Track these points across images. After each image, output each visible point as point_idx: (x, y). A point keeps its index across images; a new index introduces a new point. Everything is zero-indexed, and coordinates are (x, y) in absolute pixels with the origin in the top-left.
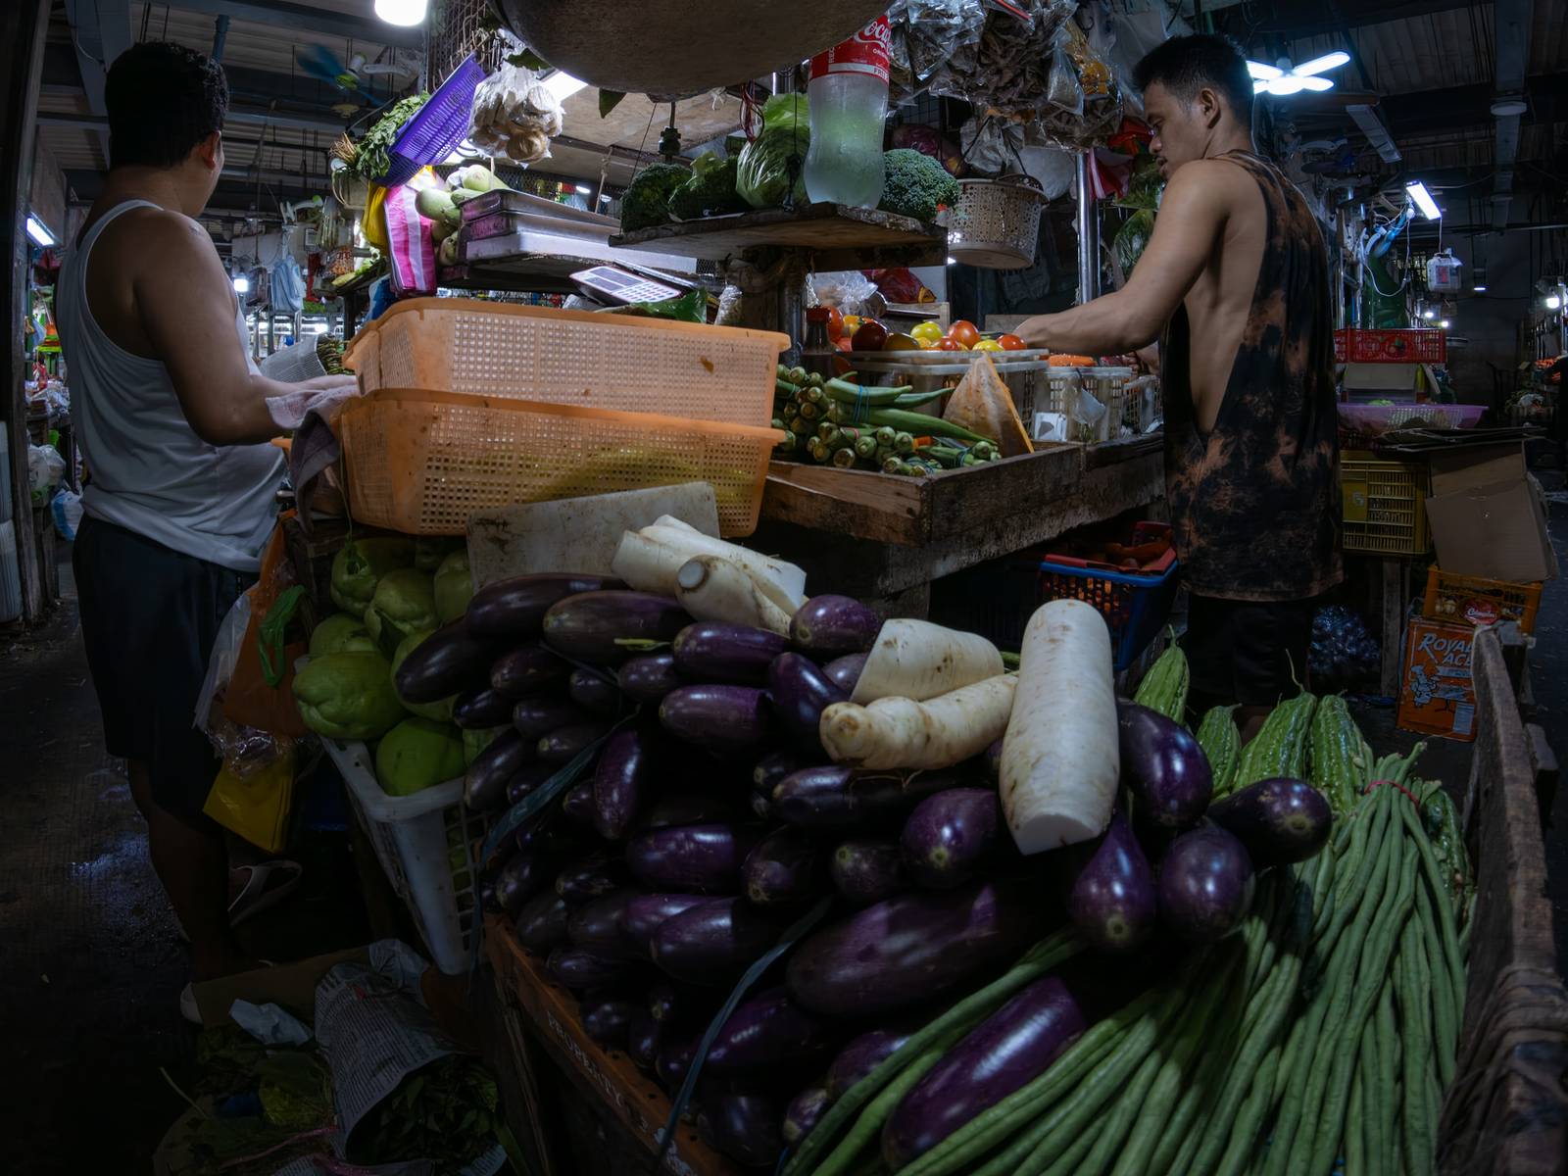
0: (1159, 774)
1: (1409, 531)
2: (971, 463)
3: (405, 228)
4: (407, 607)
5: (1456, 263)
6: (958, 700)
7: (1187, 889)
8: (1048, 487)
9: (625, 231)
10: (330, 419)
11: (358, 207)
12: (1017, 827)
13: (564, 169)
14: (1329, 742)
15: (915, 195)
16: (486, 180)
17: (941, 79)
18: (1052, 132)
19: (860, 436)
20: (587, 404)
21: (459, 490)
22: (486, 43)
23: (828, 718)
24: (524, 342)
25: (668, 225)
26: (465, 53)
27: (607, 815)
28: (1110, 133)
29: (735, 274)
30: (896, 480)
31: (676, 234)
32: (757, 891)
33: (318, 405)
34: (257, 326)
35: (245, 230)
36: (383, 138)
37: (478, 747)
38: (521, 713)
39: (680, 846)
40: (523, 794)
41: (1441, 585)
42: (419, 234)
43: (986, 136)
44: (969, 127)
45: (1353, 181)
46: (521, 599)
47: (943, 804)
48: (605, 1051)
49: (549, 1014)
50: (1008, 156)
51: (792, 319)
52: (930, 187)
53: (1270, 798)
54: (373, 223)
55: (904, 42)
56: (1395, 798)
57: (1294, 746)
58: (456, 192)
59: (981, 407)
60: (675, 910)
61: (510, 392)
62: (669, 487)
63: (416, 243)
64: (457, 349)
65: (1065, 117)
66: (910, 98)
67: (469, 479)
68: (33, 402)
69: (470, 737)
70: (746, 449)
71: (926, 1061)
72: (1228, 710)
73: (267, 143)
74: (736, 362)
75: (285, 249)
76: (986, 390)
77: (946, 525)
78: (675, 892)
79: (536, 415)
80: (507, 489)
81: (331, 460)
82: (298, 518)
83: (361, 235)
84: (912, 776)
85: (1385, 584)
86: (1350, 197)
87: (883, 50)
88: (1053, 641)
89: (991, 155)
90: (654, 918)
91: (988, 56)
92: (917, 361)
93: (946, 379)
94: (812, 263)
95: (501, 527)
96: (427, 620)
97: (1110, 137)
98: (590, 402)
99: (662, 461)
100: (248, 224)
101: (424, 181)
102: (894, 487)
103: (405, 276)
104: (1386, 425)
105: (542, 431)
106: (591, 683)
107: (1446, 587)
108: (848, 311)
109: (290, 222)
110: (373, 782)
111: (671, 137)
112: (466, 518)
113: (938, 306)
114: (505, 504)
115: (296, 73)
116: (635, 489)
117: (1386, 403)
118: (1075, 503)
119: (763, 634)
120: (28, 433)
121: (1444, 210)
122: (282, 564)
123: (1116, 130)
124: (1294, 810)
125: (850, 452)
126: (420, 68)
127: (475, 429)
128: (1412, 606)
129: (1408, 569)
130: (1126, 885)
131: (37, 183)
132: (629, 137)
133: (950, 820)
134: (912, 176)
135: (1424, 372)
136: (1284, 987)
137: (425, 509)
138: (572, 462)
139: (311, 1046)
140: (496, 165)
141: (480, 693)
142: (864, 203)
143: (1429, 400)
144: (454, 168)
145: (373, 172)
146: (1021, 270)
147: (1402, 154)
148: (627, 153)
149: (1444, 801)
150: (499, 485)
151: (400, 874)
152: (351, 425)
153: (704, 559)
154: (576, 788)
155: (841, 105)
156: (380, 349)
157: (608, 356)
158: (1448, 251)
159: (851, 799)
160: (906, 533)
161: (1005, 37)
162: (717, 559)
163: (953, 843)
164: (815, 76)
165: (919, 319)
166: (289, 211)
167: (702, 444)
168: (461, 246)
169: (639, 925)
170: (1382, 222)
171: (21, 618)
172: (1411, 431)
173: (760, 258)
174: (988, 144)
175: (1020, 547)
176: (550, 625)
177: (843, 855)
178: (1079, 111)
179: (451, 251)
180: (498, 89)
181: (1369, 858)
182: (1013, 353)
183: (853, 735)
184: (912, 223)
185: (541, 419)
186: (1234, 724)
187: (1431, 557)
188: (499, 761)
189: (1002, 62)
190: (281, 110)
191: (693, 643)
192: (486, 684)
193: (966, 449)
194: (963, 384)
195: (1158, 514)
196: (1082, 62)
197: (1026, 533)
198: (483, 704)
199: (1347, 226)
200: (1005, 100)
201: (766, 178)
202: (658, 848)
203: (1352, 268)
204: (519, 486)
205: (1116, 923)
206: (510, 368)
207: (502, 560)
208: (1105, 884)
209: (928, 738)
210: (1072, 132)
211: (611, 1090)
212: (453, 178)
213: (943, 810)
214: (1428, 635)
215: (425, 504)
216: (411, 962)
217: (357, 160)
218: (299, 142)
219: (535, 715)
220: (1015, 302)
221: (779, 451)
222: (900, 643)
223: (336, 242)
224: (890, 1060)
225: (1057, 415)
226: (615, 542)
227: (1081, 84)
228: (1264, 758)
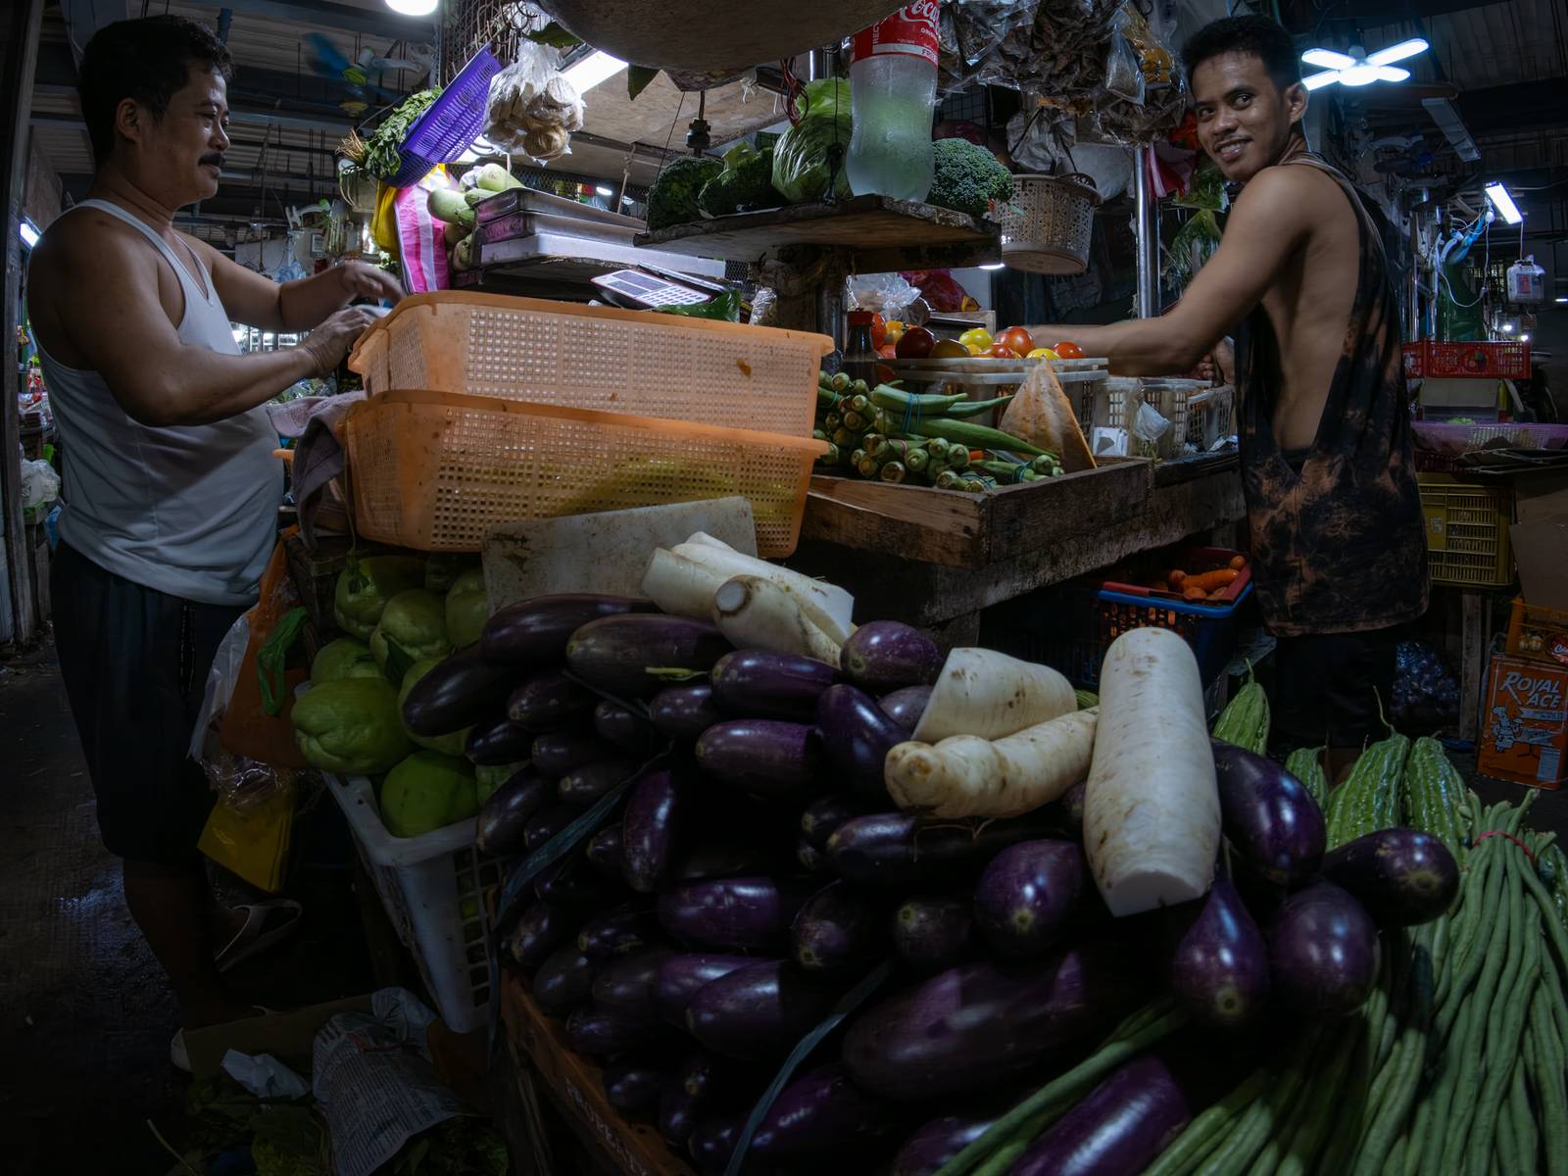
0: (1266, 824)
1: (1491, 560)
2: (1031, 479)
3: (417, 231)
4: (416, 630)
5: (1538, 271)
6: (1032, 740)
7: (1310, 959)
8: (1114, 505)
9: (651, 229)
10: (335, 426)
11: (367, 211)
12: (1109, 885)
13: (585, 169)
14: (1427, 788)
15: (966, 188)
16: (502, 179)
17: (992, 65)
18: (1109, 125)
19: (909, 449)
20: (613, 409)
21: (475, 503)
22: (502, 33)
23: (895, 759)
24: (546, 341)
25: (700, 223)
26: (480, 44)
27: (637, 864)
28: (1171, 126)
29: (769, 275)
30: (951, 496)
31: (707, 232)
32: (809, 953)
33: (322, 412)
34: (261, 337)
35: (249, 236)
36: (393, 135)
37: (493, 783)
38: (540, 749)
39: (719, 900)
40: (542, 840)
41: (1525, 618)
42: (432, 237)
43: (1034, 133)
44: (1016, 123)
45: (1428, 182)
46: (543, 622)
47: (1023, 856)
48: (630, 1127)
49: (568, 1081)
50: (1058, 154)
51: (830, 324)
52: (983, 180)
53: (1391, 852)
54: (383, 225)
55: (952, 25)
56: (1509, 852)
57: (1388, 792)
58: (470, 192)
59: (1040, 418)
60: (713, 973)
61: (529, 396)
62: (702, 502)
63: (428, 247)
64: (472, 348)
65: (1123, 107)
66: (959, 85)
67: (485, 491)
68: (27, 415)
69: (484, 774)
70: (788, 461)
71: (1006, 1153)
72: (1312, 753)
73: (272, 146)
74: (777, 366)
75: (290, 256)
76: (1046, 399)
77: (1005, 546)
78: (714, 952)
79: (559, 420)
80: (526, 502)
81: (336, 471)
82: (301, 534)
83: (370, 240)
84: (983, 826)
85: (1465, 618)
86: (1425, 199)
87: (932, 30)
88: (1138, 673)
89: (1040, 153)
90: (689, 982)
91: (1041, 41)
92: (967, 368)
93: (999, 388)
94: (853, 263)
95: (520, 543)
96: (438, 645)
97: (1172, 129)
98: (616, 408)
99: (695, 473)
100: (253, 230)
101: (436, 180)
102: (950, 504)
103: (416, 281)
104: (1465, 445)
105: (564, 439)
106: (618, 716)
107: (1532, 622)
108: (889, 318)
109: (296, 228)
110: (377, 821)
111: (700, 130)
112: (481, 534)
113: (983, 315)
114: (524, 519)
115: (302, 72)
116: (666, 504)
117: (1467, 422)
118: (1135, 527)
119: (812, 663)
120: (21, 447)
121: (1526, 213)
122: (283, 584)
123: (1178, 123)
124: (1419, 865)
125: (900, 466)
126: (431, 62)
127: (491, 436)
128: (1494, 643)
129: (1489, 602)
130: (1234, 951)
131: (31, 187)
132: (654, 133)
133: (1030, 877)
134: (963, 167)
135: (1507, 388)
136: (1410, 1068)
137: (436, 522)
138: (597, 473)
139: (308, 1100)
140: (512, 164)
141: (496, 725)
142: (911, 196)
143: (1511, 419)
144: (469, 167)
145: (383, 171)
146: (1070, 276)
147: (1482, 152)
148: (652, 150)
149: (1556, 855)
150: (518, 497)
151: (405, 922)
152: (356, 432)
153: (745, 580)
154: (601, 834)
155: (887, 89)
156: (389, 349)
157: (636, 357)
158: (1530, 258)
159: (915, 851)
160: (963, 553)
161: (1061, 20)
162: (760, 579)
163: (1038, 903)
164: (858, 58)
165: (964, 327)
166: (295, 216)
167: (739, 455)
168: (475, 249)
169: (673, 988)
170: (1459, 227)
171: (12, 640)
172: (1495, 452)
173: (797, 257)
174: (1037, 141)
175: (1077, 574)
176: (574, 653)
177: (907, 915)
178: (1140, 100)
179: (464, 255)
180: (515, 80)
181: (1487, 919)
182: (1071, 362)
183: (924, 780)
184: (963, 219)
185: (562, 425)
186: (1320, 769)
187: (1514, 589)
188: (515, 801)
189: (1057, 48)
190: (287, 110)
191: (734, 673)
192: (502, 715)
193: (1025, 464)
194: (1020, 394)
195: (1223, 540)
196: (1142, 48)
197: (1084, 559)
198: (500, 737)
199: (1421, 230)
200: (1059, 89)
201: (805, 169)
202: (695, 903)
203: (1426, 276)
204: (539, 498)
205: (1227, 996)
206: (530, 369)
207: (520, 580)
208: (1212, 951)
209: (1004, 783)
210: (1130, 126)
211: (636, 1167)
212: (467, 178)
213: (1023, 866)
214: (1511, 674)
215: (437, 517)
216: (417, 1013)
217: (366, 158)
218: (306, 144)
219: (556, 751)
220: (1064, 311)
221: (821, 464)
222: (968, 675)
223: (344, 247)
224: (966, 1152)
225: (1117, 430)
226: (645, 563)
227: (1141, 71)
228: (1356, 806)
